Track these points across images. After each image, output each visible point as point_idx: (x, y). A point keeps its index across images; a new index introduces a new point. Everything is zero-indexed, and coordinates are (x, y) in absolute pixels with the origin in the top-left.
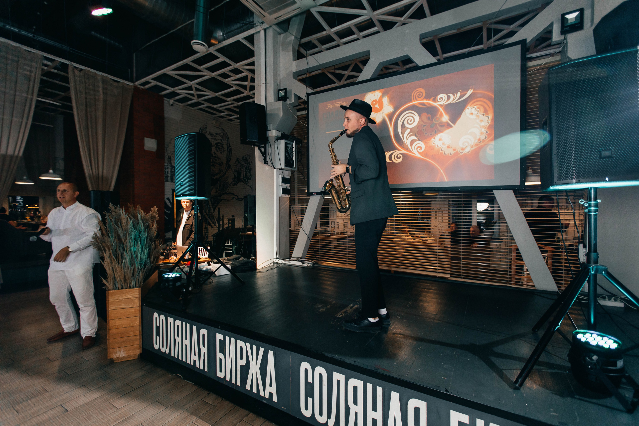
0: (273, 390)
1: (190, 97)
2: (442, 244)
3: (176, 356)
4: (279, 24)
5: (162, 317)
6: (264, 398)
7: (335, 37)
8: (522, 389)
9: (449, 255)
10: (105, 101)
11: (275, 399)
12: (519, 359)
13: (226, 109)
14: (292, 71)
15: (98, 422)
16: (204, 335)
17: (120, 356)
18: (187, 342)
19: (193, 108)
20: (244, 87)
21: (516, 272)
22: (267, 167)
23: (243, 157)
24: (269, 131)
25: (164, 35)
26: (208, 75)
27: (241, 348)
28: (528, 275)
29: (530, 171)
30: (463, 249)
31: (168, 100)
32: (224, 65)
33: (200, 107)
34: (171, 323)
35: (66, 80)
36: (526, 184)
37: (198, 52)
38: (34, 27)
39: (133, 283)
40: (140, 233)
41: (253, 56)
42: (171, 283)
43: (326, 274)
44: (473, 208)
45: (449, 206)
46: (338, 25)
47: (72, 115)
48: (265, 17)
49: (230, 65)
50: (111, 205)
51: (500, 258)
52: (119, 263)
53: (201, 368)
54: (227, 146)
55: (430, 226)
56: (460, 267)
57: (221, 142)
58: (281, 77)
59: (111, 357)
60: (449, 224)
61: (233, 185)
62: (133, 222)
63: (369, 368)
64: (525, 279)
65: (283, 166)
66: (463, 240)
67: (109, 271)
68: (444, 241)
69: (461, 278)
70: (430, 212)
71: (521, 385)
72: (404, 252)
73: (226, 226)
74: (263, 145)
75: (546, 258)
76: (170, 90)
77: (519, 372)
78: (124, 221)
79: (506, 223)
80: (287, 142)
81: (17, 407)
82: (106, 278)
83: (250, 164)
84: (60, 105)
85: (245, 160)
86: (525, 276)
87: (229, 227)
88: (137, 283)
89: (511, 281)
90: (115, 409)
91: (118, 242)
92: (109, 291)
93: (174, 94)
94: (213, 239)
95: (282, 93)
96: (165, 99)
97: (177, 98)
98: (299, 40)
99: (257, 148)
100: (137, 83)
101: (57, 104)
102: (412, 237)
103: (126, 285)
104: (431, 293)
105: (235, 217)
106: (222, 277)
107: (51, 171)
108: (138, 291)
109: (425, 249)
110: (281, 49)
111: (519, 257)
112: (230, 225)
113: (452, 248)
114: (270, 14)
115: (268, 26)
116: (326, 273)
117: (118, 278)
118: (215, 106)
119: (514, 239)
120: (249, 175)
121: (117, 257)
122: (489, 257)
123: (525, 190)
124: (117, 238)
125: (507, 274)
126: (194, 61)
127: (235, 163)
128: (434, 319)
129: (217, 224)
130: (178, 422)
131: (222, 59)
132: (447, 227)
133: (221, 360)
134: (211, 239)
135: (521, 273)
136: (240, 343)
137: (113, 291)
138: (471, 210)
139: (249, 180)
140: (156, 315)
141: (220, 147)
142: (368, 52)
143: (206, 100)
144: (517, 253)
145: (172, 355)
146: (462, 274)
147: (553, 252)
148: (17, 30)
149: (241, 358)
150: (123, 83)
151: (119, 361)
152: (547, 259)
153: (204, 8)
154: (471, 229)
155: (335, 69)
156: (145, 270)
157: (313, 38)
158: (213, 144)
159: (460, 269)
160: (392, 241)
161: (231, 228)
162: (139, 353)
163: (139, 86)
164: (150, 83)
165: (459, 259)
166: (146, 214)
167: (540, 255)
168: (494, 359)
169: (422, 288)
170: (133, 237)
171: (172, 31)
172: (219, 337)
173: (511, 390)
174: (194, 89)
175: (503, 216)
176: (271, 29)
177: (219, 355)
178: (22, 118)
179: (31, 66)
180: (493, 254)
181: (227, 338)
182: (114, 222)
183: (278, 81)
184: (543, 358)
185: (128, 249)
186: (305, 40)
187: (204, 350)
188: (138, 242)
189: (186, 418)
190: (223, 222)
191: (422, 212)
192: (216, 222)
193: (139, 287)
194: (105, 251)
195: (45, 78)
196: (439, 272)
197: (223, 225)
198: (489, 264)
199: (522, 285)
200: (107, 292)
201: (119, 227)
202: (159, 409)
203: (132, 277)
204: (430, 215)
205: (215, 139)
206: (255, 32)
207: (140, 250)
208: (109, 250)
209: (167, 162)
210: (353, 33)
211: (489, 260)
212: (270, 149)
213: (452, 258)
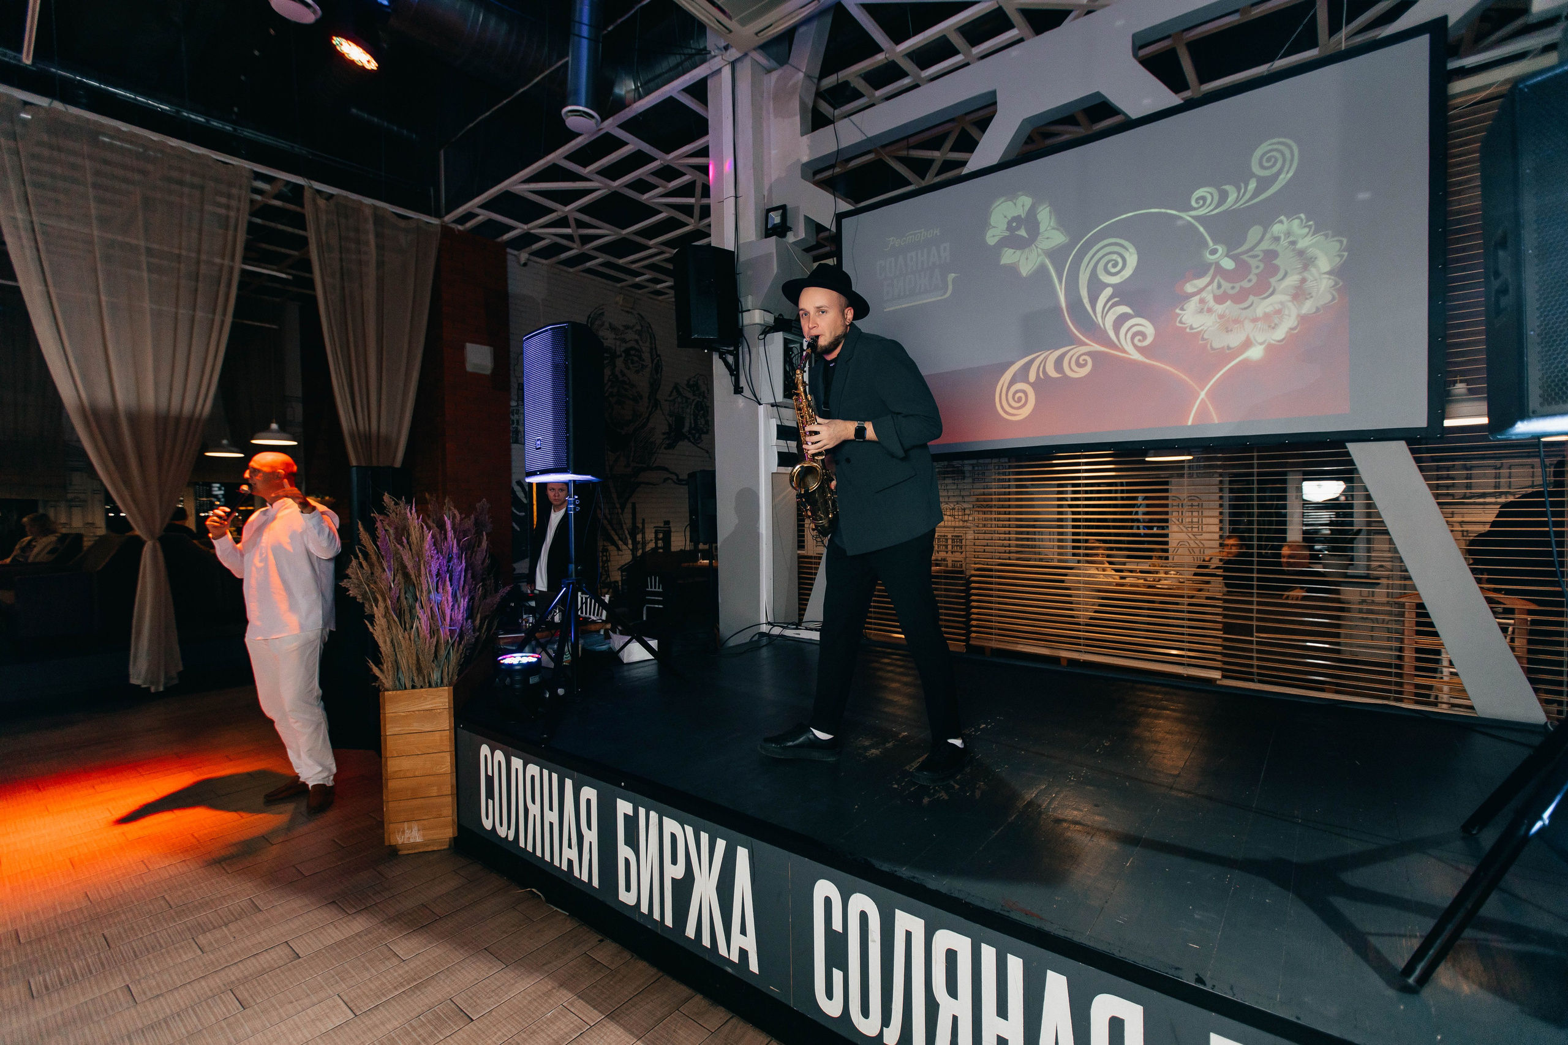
0: (750, 943)
1: (564, 242)
2: (1200, 590)
3: (530, 849)
4: (764, 47)
5: (499, 755)
6: (728, 962)
7: (907, 65)
8: (1426, 992)
9: (1219, 618)
10: (380, 264)
11: (754, 966)
12: (1421, 908)
13: (646, 267)
14: (798, 160)
15: (359, 988)
16: (588, 801)
17: (412, 841)
18: (552, 816)
19: (571, 270)
20: (687, 210)
21: (1417, 669)
22: (740, 401)
23: (688, 381)
24: (744, 314)
25: (505, 102)
26: (600, 188)
27: (674, 837)
28: (1455, 677)
29: (1460, 388)
30: (1259, 603)
31: (516, 253)
32: (639, 159)
33: (589, 264)
34: (517, 769)
35: (299, 221)
36: (1447, 423)
37: (579, 135)
38: (236, 109)
39: (435, 676)
40: (449, 562)
41: (706, 132)
42: (518, 678)
43: (889, 664)
44: (1291, 494)
45: (1221, 490)
46: (914, 35)
47: (314, 299)
48: (730, 31)
49: (654, 159)
50: (386, 497)
51: (1372, 629)
52: (405, 629)
53: (585, 878)
54: (651, 355)
55: (1166, 543)
56: (1251, 650)
57: (637, 347)
58: (774, 177)
59: (393, 843)
60: (1221, 537)
61: (665, 448)
62: (433, 536)
63: (987, 906)
64: (1446, 688)
65: (780, 398)
66: (1259, 579)
67: (385, 648)
68: (1208, 583)
69: (1252, 681)
70: (1166, 506)
71: (1424, 979)
72: (1095, 612)
73: (652, 545)
74: (732, 348)
75: (1510, 629)
76: (520, 228)
77: (1416, 944)
78: (415, 534)
79: (1386, 532)
80: (790, 337)
81: (202, 940)
82: (378, 663)
83: (704, 397)
84: (290, 277)
85: (694, 387)
86: (1446, 679)
87: (657, 547)
88: (445, 674)
89: (1401, 693)
90: (395, 961)
91: (402, 581)
92: (386, 693)
93: (528, 239)
94: (622, 576)
95: (776, 218)
96: (509, 250)
97: (536, 246)
98: (816, 81)
99: (716, 357)
100: (448, 218)
101: (284, 276)
102: (1117, 571)
103: (422, 680)
104: (1167, 718)
105: (671, 525)
106: (637, 665)
107: (274, 426)
108: (446, 694)
109: (1153, 602)
110: (771, 110)
111: (1425, 624)
112: (660, 543)
113: (1225, 601)
114: (743, 22)
115: (738, 55)
116: (887, 661)
117: (403, 663)
118: (621, 261)
119: (1409, 578)
120: (703, 423)
121: (400, 615)
122: (1338, 626)
123: (1442, 439)
124: (400, 571)
125: (1389, 674)
126: (571, 157)
127: (670, 396)
128: (1171, 788)
129: (630, 542)
130: (530, 1002)
131: (634, 144)
132: (1216, 544)
133: (627, 862)
134: (616, 576)
135: (1435, 670)
136: (671, 826)
137: (394, 692)
138: (1284, 498)
139: (703, 436)
140: (485, 750)
141: (636, 359)
142: (994, 93)
143: (601, 249)
144: (1418, 615)
145: (522, 844)
146: (1255, 670)
147: (1530, 612)
148: (203, 120)
149: (674, 861)
150: (418, 220)
151: (410, 852)
152: (1513, 632)
153: (590, 26)
154: (1285, 551)
155: (909, 148)
156: (461, 647)
157: (852, 73)
158: (618, 353)
159: (1251, 658)
160: (1062, 581)
161: (661, 551)
162: (451, 835)
163: (453, 226)
164: (477, 215)
165: (1248, 630)
166: (465, 518)
167: (1493, 623)
168: (1340, 903)
169: (1142, 706)
170: (434, 571)
171: (521, 90)
172: (624, 807)
173: (1391, 993)
174: (572, 223)
175: (1379, 515)
176: (747, 62)
177: (624, 852)
178: (214, 313)
179: (229, 196)
180: (1351, 619)
181: (642, 811)
182: (392, 537)
183: (766, 187)
184: (1492, 907)
185: (424, 599)
186: (830, 81)
187: (591, 836)
188: (445, 580)
189: (548, 994)
190: (643, 538)
191: (1148, 506)
192: (628, 536)
193: (450, 685)
194: (376, 601)
195: (259, 221)
196: (1189, 665)
197: (644, 544)
198: (1338, 644)
199: (1435, 704)
200: (381, 693)
201: (404, 547)
202: (490, 968)
203: (433, 661)
204: (1167, 513)
205: (624, 341)
206: (709, 72)
207: (450, 599)
208: (385, 600)
209: (516, 398)
210: (955, 52)
211: (1338, 635)
212: (747, 356)
213: (1227, 628)
